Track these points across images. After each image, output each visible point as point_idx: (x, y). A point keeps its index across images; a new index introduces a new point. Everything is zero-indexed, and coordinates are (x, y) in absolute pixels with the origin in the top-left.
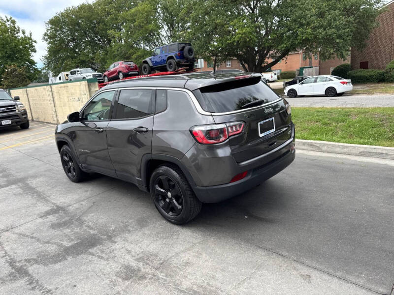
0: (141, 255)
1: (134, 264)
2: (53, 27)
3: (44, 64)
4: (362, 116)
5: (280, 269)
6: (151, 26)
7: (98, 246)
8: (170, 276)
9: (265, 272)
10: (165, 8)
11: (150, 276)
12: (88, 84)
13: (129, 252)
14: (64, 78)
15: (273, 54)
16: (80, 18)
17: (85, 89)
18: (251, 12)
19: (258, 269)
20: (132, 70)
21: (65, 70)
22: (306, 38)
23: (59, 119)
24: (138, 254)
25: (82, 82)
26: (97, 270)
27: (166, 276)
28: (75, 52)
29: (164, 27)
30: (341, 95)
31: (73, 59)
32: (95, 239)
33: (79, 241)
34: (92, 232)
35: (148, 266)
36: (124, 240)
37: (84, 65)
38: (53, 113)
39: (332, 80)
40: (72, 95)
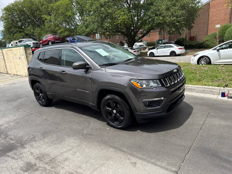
0: (39, 155)
1: (33, 161)
2: (7, 12)
3: (2, 35)
4: (186, 68)
5: (120, 159)
6: (69, 14)
7: (14, 151)
8: (54, 167)
9: (111, 162)
10: (78, 3)
11: (42, 168)
12: (25, 49)
13: (32, 154)
14: (15, 44)
15: (141, 31)
16: (25, 7)
17: (23, 52)
18: (128, 6)
19: (107, 160)
20: (57, 40)
21: (15, 40)
22: (159, 22)
23: (8, 70)
24: (37, 155)
25: (21, 47)
26: (9, 166)
27: (51, 168)
28: (22, 28)
29: (78, 14)
30: (179, 55)
31: (20, 33)
32: (12, 147)
33: (2, 148)
34: (12, 142)
35: (42, 162)
36: (31, 146)
37: (28, 36)
38: (4, 67)
39: (174, 47)
40: (15, 55)
